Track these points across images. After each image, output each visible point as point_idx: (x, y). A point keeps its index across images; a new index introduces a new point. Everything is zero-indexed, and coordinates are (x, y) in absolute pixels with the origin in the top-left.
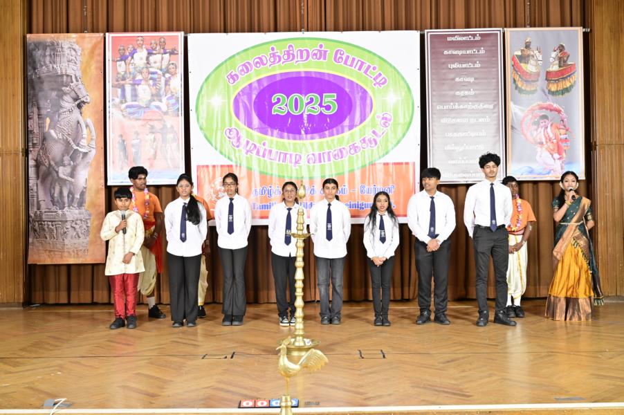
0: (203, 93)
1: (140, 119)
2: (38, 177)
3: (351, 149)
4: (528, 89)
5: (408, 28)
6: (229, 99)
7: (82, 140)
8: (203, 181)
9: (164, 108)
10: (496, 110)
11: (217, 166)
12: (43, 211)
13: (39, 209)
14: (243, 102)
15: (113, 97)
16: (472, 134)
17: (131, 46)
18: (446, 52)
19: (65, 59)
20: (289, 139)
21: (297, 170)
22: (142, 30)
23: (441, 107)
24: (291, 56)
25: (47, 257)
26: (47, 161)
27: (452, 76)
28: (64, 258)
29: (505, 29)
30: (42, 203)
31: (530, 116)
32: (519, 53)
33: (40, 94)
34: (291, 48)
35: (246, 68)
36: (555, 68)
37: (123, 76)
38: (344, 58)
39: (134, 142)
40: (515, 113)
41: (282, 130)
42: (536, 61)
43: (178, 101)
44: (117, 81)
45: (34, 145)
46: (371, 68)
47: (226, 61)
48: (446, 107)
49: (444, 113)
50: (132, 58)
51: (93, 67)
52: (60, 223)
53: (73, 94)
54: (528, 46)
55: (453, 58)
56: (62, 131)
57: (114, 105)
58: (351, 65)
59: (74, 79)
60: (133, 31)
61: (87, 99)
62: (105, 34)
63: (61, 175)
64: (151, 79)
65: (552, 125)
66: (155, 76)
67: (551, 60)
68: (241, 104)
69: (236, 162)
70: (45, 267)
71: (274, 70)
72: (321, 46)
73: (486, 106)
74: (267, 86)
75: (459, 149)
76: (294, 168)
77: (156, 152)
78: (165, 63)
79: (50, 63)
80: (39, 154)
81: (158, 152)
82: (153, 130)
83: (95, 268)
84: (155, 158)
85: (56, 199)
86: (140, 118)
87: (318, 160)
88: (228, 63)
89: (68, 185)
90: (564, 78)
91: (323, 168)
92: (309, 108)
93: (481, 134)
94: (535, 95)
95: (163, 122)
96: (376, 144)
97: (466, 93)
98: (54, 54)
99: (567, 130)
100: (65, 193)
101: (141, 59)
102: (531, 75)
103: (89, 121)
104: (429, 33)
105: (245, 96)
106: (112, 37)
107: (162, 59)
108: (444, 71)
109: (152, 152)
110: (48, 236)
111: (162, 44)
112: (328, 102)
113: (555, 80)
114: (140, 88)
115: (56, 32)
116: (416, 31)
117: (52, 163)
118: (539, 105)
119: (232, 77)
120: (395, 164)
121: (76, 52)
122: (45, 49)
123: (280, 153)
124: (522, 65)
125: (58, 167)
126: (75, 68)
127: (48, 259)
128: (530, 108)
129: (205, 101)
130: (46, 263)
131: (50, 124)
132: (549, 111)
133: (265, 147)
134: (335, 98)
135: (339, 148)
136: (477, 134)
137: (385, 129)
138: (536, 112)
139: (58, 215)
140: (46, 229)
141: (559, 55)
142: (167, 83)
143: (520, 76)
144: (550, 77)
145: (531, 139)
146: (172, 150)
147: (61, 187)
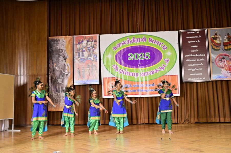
0: (105, 54)
2: (52, 83)
3: (155, 71)
4: (217, 49)
5: (173, 30)
6: (114, 55)
7: (66, 70)
8: (105, 83)
9: (92, 59)
10: (206, 56)
11: (110, 78)
13: (52, 93)
14: (118, 56)
15: (76, 56)
16: (198, 65)
17: (81, 39)
18: (187, 37)
19: (61, 44)
20: (134, 68)
22: (85, 34)
23: (186, 56)
24: (134, 41)
25: (54, 109)
26: (54, 77)
27: (190, 45)
29: (208, 29)
30: (53, 91)
31: (218, 58)
32: (213, 37)
33: (53, 56)
34: (134, 38)
35: (119, 45)
36: (226, 41)
37: (79, 49)
38: (152, 41)
39: (83, 70)
40: (213, 57)
41: (132, 65)
42: (219, 39)
43: (97, 57)
44: (77, 51)
45: (50, 72)
46: (162, 44)
47: (112, 43)
48: (188, 56)
49: (187, 58)
50: (82, 43)
51: (69, 46)
52: (59, 97)
53: (63, 55)
54: (216, 34)
55: (190, 39)
56: (59, 67)
57: (76, 59)
58: (155, 43)
59: (63, 51)
60: (82, 34)
61: (67, 57)
62: (73, 36)
63: (59, 82)
64: (88, 50)
65: (226, 61)
66: (89, 49)
68: (118, 57)
69: (116, 76)
70: (53, 112)
71: (129, 46)
72: (144, 37)
73: (202, 55)
74: (127, 51)
75: (193, 70)
76: (136, 78)
77: (90, 74)
78: (93, 45)
79: (56, 46)
80: (52, 75)
81: (91, 73)
82: (89, 66)
84: (89, 76)
85: (57, 90)
86: (85, 62)
87: (144, 75)
88: (113, 44)
89: (61, 85)
90: (230, 45)
91: (146, 77)
92: (141, 58)
93: (201, 65)
94: (220, 51)
95: (92, 64)
97: (195, 51)
98: (57, 43)
100: (60, 88)
101: (85, 43)
102: (218, 44)
103: (68, 64)
104: (181, 31)
105: (119, 55)
106: (76, 37)
107: (92, 43)
108: (187, 44)
109: (89, 73)
110: (54, 102)
111: (92, 38)
112: (147, 55)
113: (227, 45)
114: (84, 53)
115: (58, 36)
116: (176, 31)
117: (56, 78)
118: (221, 54)
119: (115, 48)
120: (171, 76)
121: (64, 42)
122: (54, 42)
123: (131, 73)
124: (215, 41)
125: (58, 79)
126: (64, 47)
127: (55, 110)
128: (218, 55)
129: (106, 56)
130: (54, 111)
131: (56, 65)
132: (225, 56)
133: (126, 71)
134: (150, 54)
135: (151, 71)
136: (199, 65)
137: (167, 64)
138: (220, 57)
139: (58, 95)
140: (54, 100)
141: (228, 37)
142: (93, 51)
143: (214, 45)
144: (225, 44)
145: (219, 66)
146: (95, 73)
147: (59, 86)
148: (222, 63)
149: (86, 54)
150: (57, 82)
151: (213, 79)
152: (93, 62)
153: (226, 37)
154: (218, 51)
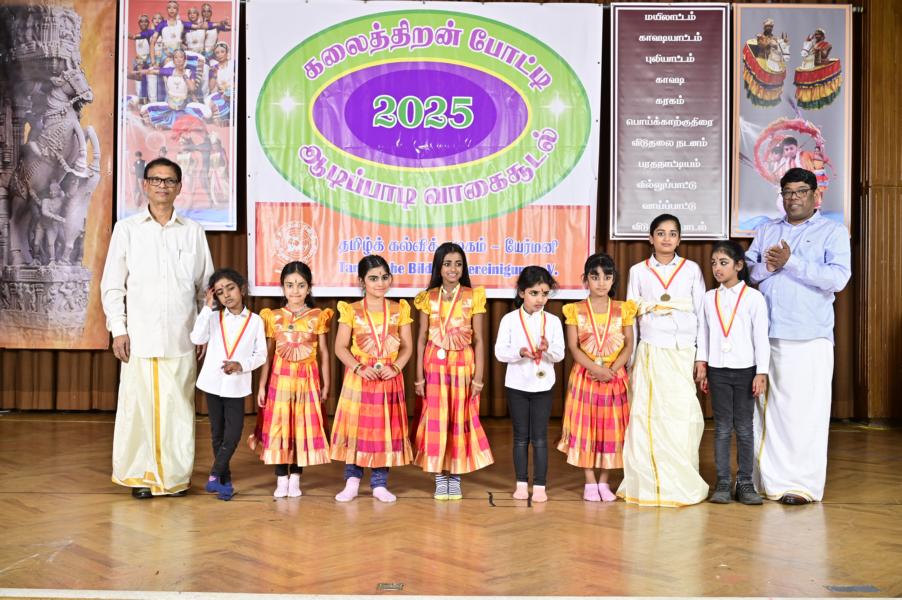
0: (268, 90)
1: (169, 129)
2: (10, 215)
3: (492, 183)
4: (767, 98)
6: (308, 102)
7: (80, 160)
8: (264, 226)
9: (207, 112)
10: (716, 129)
11: (287, 204)
12: (18, 266)
13: (10, 263)
14: (329, 107)
15: (128, 93)
16: (680, 165)
17: (158, 16)
18: (642, 38)
19: (55, 34)
20: (399, 165)
21: (409, 212)
23: (633, 122)
24: (404, 38)
25: (20, 337)
26: (24, 189)
27: (650, 75)
28: (46, 340)
29: (734, 5)
30: (16, 255)
31: (769, 139)
32: (755, 42)
33: (17, 87)
34: (404, 26)
36: (809, 66)
37: (145, 63)
38: (486, 44)
40: (745, 133)
41: (388, 151)
42: (779, 54)
43: (229, 102)
44: (136, 69)
45: (5, 165)
46: (527, 60)
47: (304, 43)
49: (636, 133)
50: (160, 34)
51: (100, 46)
52: (42, 285)
53: (67, 88)
54: (768, 31)
55: (654, 48)
56: (48, 143)
57: (132, 107)
58: (497, 54)
59: (69, 65)
61: (88, 96)
63: (46, 212)
64: (188, 67)
65: (801, 154)
66: (194, 63)
67: (803, 53)
68: (325, 110)
69: (316, 199)
70: (18, 353)
71: (379, 59)
72: (451, 24)
73: (702, 122)
74: (367, 83)
75: (660, 187)
76: (404, 210)
78: (210, 44)
79: (34, 38)
80: (13, 179)
82: (189, 146)
83: (97, 356)
85: (37, 249)
86: (170, 126)
87: (441, 200)
88: (308, 44)
89: (56, 228)
90: (822, 83)
91: (449, 210)
92: (430, 118)
93: (692, 165)
94: (776, 107)
95: (205, 134)
96: (531, 176)
97: (672, 101)
98: (39, 26)
99: (825, 162)
100: (52, 240)
101: (174, 36)
102: (771, 75)
103: (92, 130)
104: (617, 7)
105: (333, 98)
107: (206, 37)
108: (638, 67)
109: (187, 180)
110: (23, 305)
111: (206, 14)
112: (458, 110)
113: (809, 85)
114: (170, 82)
116: (597, 5)
117: (33, 193)
118: (783, 122)
119: (313, 67)
120: (559, 207)
121: (74, 23)
122: (25, 19)
123: (384, 186)
124: (759, 60)
125: (41, 199)
126: (71, 48)
127: (24, 342)
128: (770, 125)
129: (272, 104)
130: (19, 347)
131: (30, 134)
132: (798, 131)
133: (361, 176)
134: (471, 104)
135: (474, 181)
136: (686, 165)
137: (546, 153)
138: (778, 133)
139: (39, 274)
140: (21, 294)
141: (816, 46)
142: (212, 74)
143: (754, 77)
144: (801, 80)
145: (770, 174)
146: (217, 178)
147: (45, 231)
148: (782, 163)
149: (177, 85)
150: (37, 211)
151: (737, 229)
152: (212, 126)
153: (807, 46)
154: (770, 107)
